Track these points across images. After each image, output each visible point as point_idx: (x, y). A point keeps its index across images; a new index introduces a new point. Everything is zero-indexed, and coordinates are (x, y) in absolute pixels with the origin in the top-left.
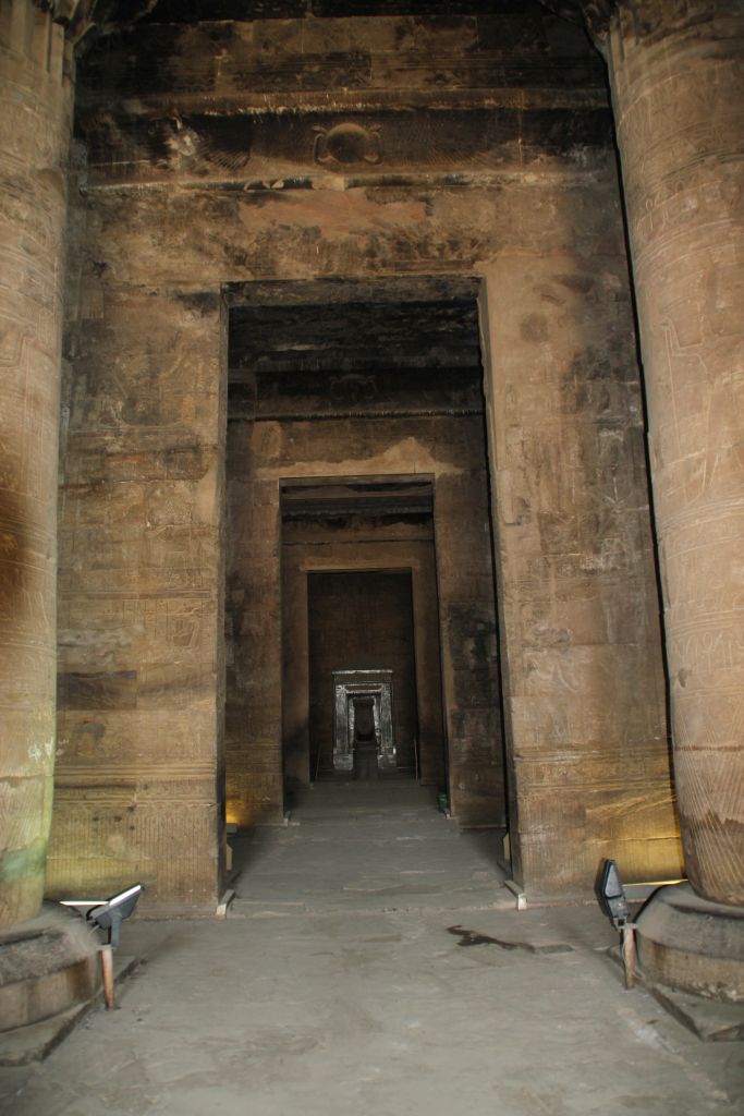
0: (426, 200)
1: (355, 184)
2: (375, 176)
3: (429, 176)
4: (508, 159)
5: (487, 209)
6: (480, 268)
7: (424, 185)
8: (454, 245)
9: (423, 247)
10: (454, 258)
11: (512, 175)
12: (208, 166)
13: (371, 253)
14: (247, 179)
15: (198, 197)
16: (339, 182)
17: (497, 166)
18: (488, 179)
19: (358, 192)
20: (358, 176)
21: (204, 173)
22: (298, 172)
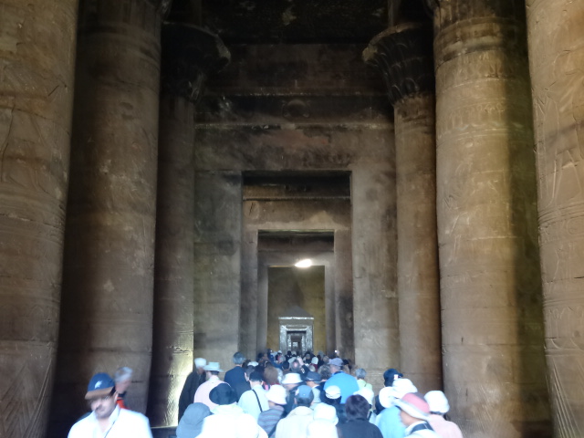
0: (329, 136)
1: (299, 128)
2: (307, 124)
3: (330, 125)
4: (365, 117)
5: (354, 140)
6: (350, 167)
7: (329, 129)
8: (340, 157)
9: (327, 157)
10: (339, 162)
11: (366, 125)
12: (237, 117)
13: (305, 160)
14: (252, 124)
15: (232, 131)
16: (292, 126)
17: (359, 120)
18: (356, 127)
19: (300, 131)
20: (301, 124)
21: (234, 120)
22: (275, 121)
